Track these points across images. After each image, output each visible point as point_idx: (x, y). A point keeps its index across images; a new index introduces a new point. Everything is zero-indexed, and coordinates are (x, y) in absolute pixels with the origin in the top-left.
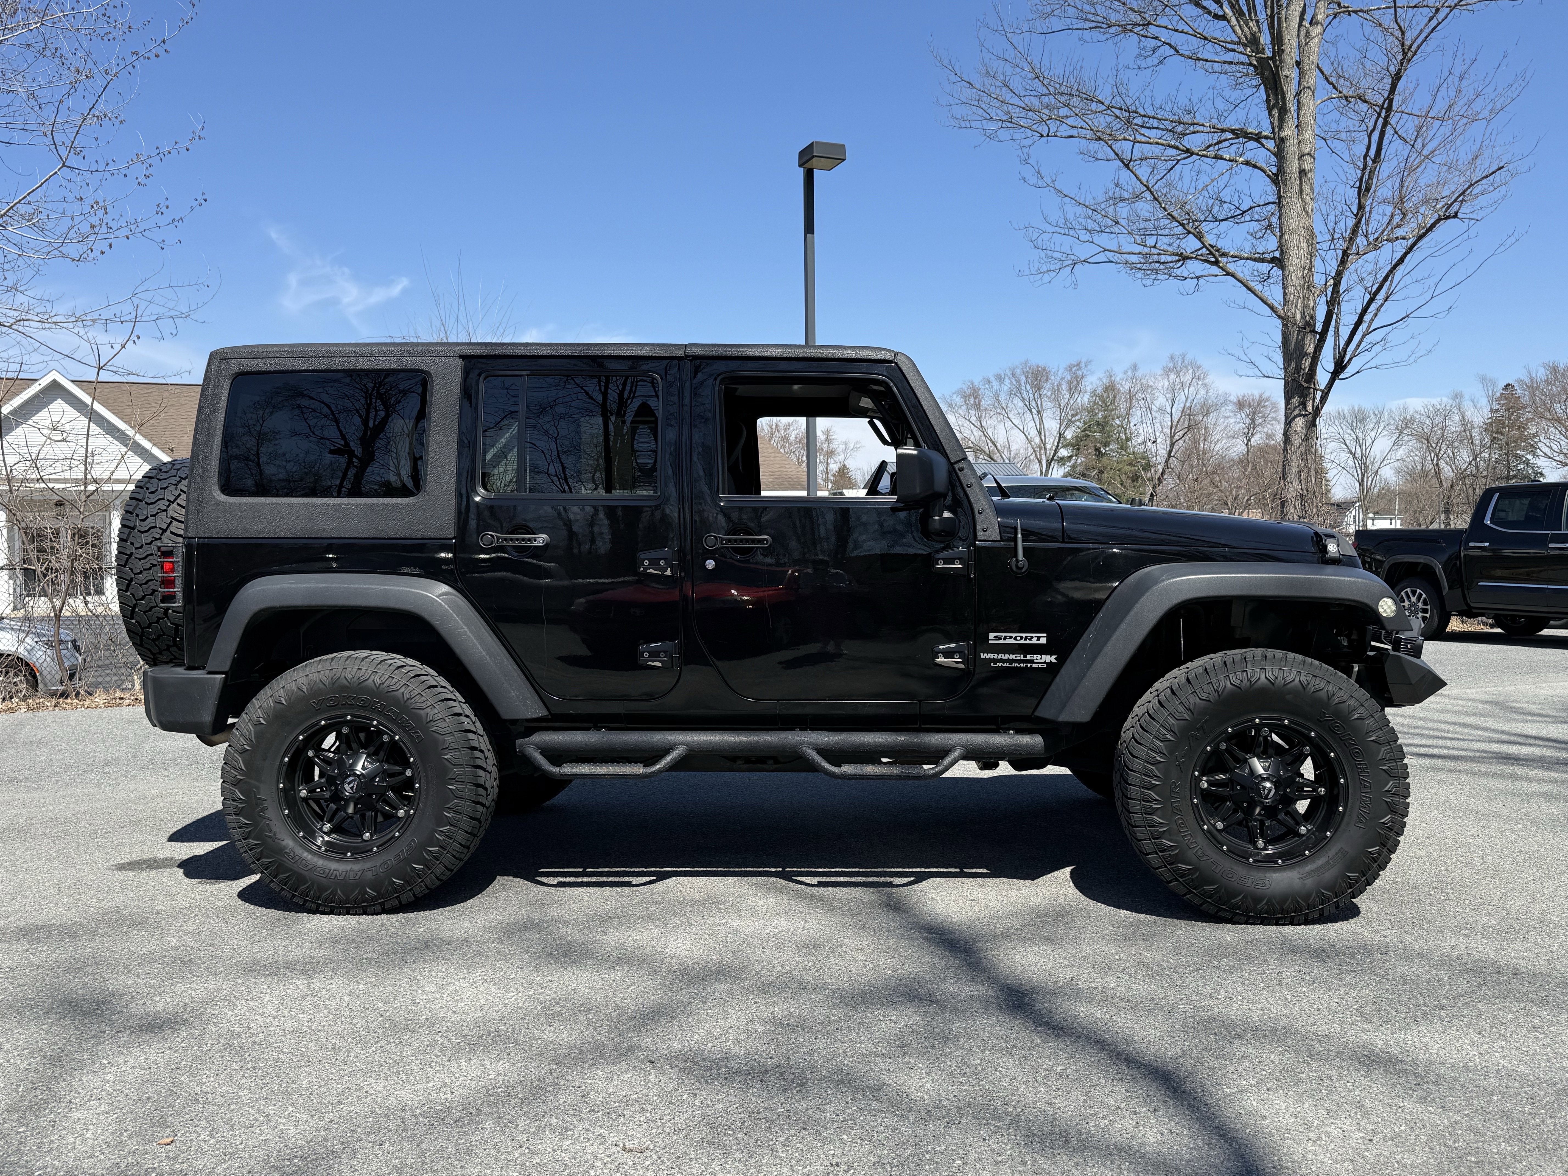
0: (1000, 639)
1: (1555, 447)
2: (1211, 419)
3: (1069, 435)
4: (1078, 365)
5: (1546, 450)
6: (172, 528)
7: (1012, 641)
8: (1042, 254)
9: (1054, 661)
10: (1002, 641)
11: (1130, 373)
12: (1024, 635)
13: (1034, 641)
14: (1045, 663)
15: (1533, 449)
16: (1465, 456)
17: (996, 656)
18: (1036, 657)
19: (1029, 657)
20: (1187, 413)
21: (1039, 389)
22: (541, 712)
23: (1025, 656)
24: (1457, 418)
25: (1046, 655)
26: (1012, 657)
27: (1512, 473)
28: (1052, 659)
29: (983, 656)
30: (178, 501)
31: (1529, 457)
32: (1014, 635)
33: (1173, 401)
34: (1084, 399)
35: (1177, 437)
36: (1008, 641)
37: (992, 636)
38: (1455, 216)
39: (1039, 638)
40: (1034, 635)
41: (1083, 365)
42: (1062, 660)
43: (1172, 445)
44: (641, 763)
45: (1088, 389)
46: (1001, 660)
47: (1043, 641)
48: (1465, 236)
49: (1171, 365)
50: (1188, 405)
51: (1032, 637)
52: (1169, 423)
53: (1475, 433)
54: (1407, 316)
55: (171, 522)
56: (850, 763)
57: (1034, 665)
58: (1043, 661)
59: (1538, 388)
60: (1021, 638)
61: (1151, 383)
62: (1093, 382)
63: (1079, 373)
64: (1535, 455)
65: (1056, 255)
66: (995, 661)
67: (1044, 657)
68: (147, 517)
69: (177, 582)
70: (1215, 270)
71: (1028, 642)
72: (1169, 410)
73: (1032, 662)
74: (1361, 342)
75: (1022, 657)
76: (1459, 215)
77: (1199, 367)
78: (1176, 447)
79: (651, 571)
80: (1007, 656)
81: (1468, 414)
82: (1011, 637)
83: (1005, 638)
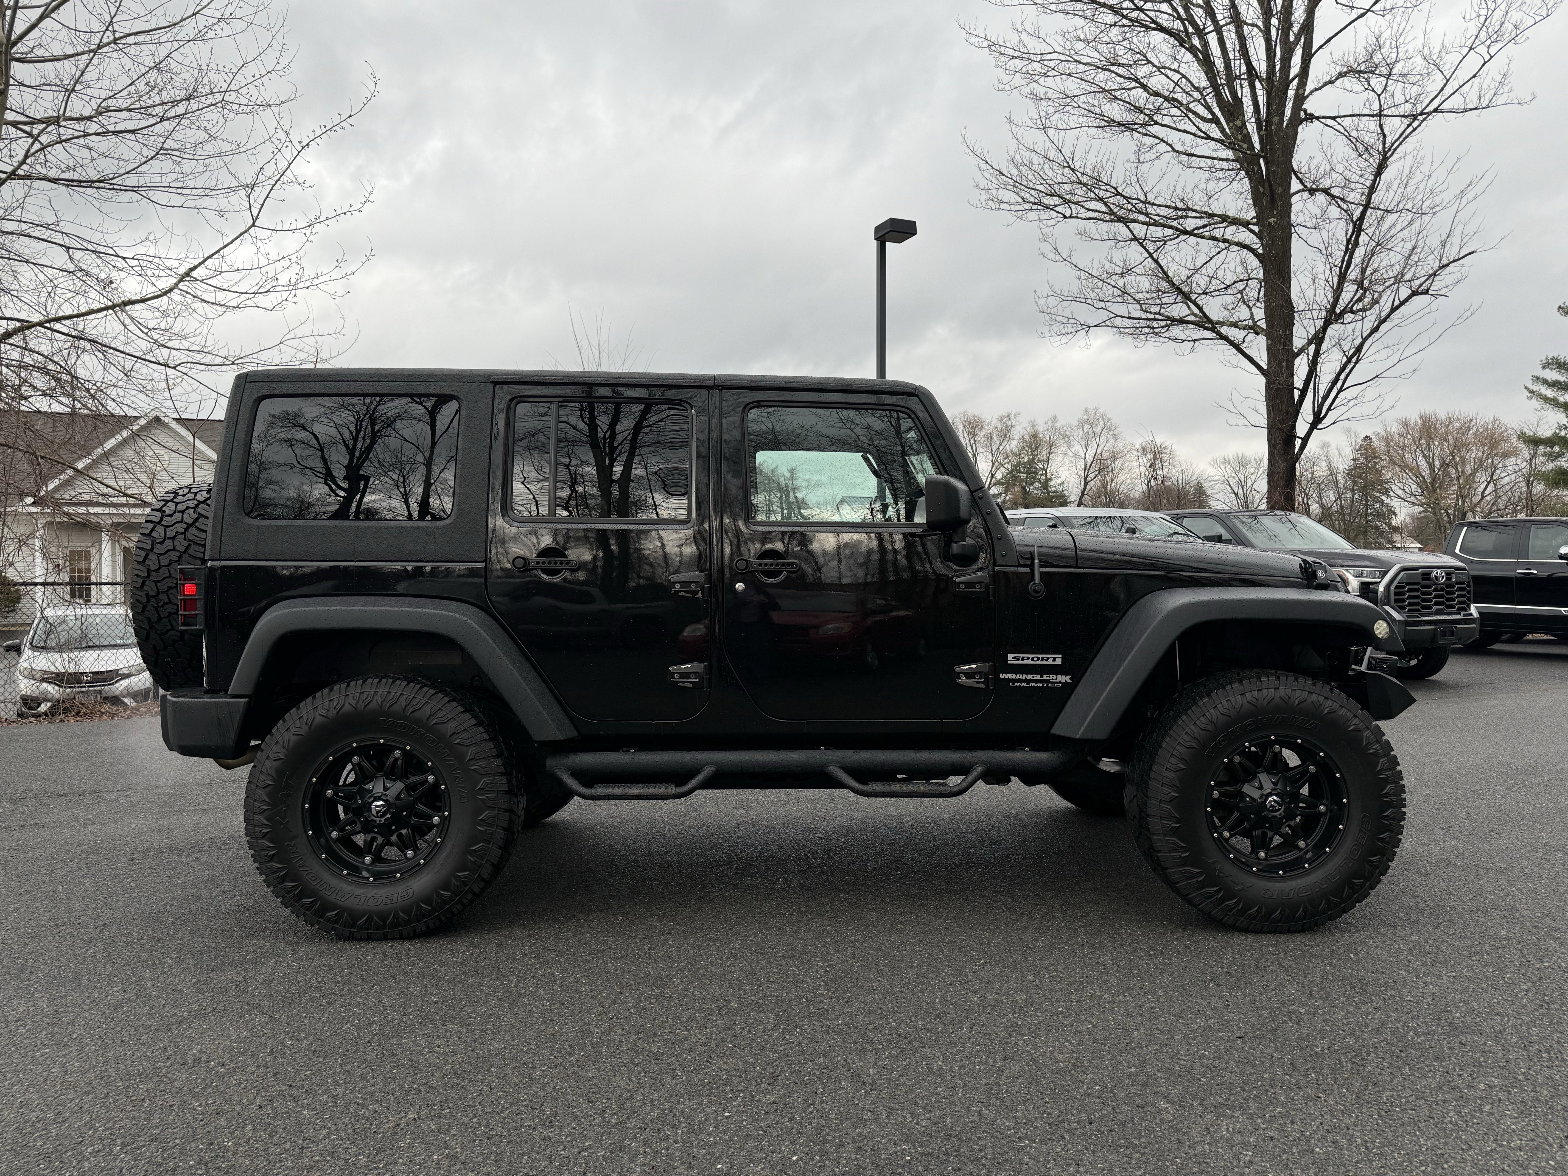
0: (1018, 660)
1: (1407, 490)
2: (1118, 463)
3: (999, 476)
4: (1008, 416)
5: (1400, 493)
6: (191, 551)
7: (1029, 662)
8: (1047, 317)
9: (1069, 681)
10: (1020, 662)
11: (1050, 423)
12: (1040, 656)
13: (1050, 662)
14: (1060, 682)
15: (1386, 492)
16: (1330, 496)
17: (1014, 676)
18: (1052, 678)
19: (1045, 677)
20: (1098, 459)
21: (974, 435)
22: (571, 733)
23: (1042, 676)
24: (1324, 464)
25: (1061, 675)
26: (1030, 677)
27: (1369, 511)
28: (1067, 679)
29: (1002, 676)
30: (197, 524)
31: (1384, 498)
32: (1031, 656)
33: (1086, 447)
34: (1013, 445)
35: (1089, 479)
36: (1025, 662)
37: (1010, 657)
38: (1426, 292)
39: (1054, 659)
40: (1049, 656)
41: (1012, 416)
42: (1076, 681)
43: (1086, 484)
44: (672, 783)
45: (1016, 437)
46: (1020, 680)
47: (1059, 661)
48: (1427, 310)
49: (1085, 417)
50: (1099, 451)
51: (1048, 658)
52: (1083, 467)
53: (1339, 477)
54: (1377, 376)
55: (190, 545)
56: (876, 781)
57: (1050, 685)
58: (1058, 680)
59: (1392, 440)
60: (1038, 658)
61: (1068, 433)
62: (1020, 431)
63: (1009, 423)
64: (1388, 496)
65: (1059, 318)
66: (1014, 681)
67: (1059, 677)
68: (165, 540)
69: (198, 605)
70: (1208, 334)
71: (1044, 662)
72: (1083, 456)
73: (1048, 681)
74: (1336, 397)
75: (1039, 677)
76: (1430, 292)
77: (1109, 420)
78: (1088, 487)
79: (683, 594)
80: (1025, 676)
81: (1334, 462)
82: (1028, 658)
83: (1023, 659)
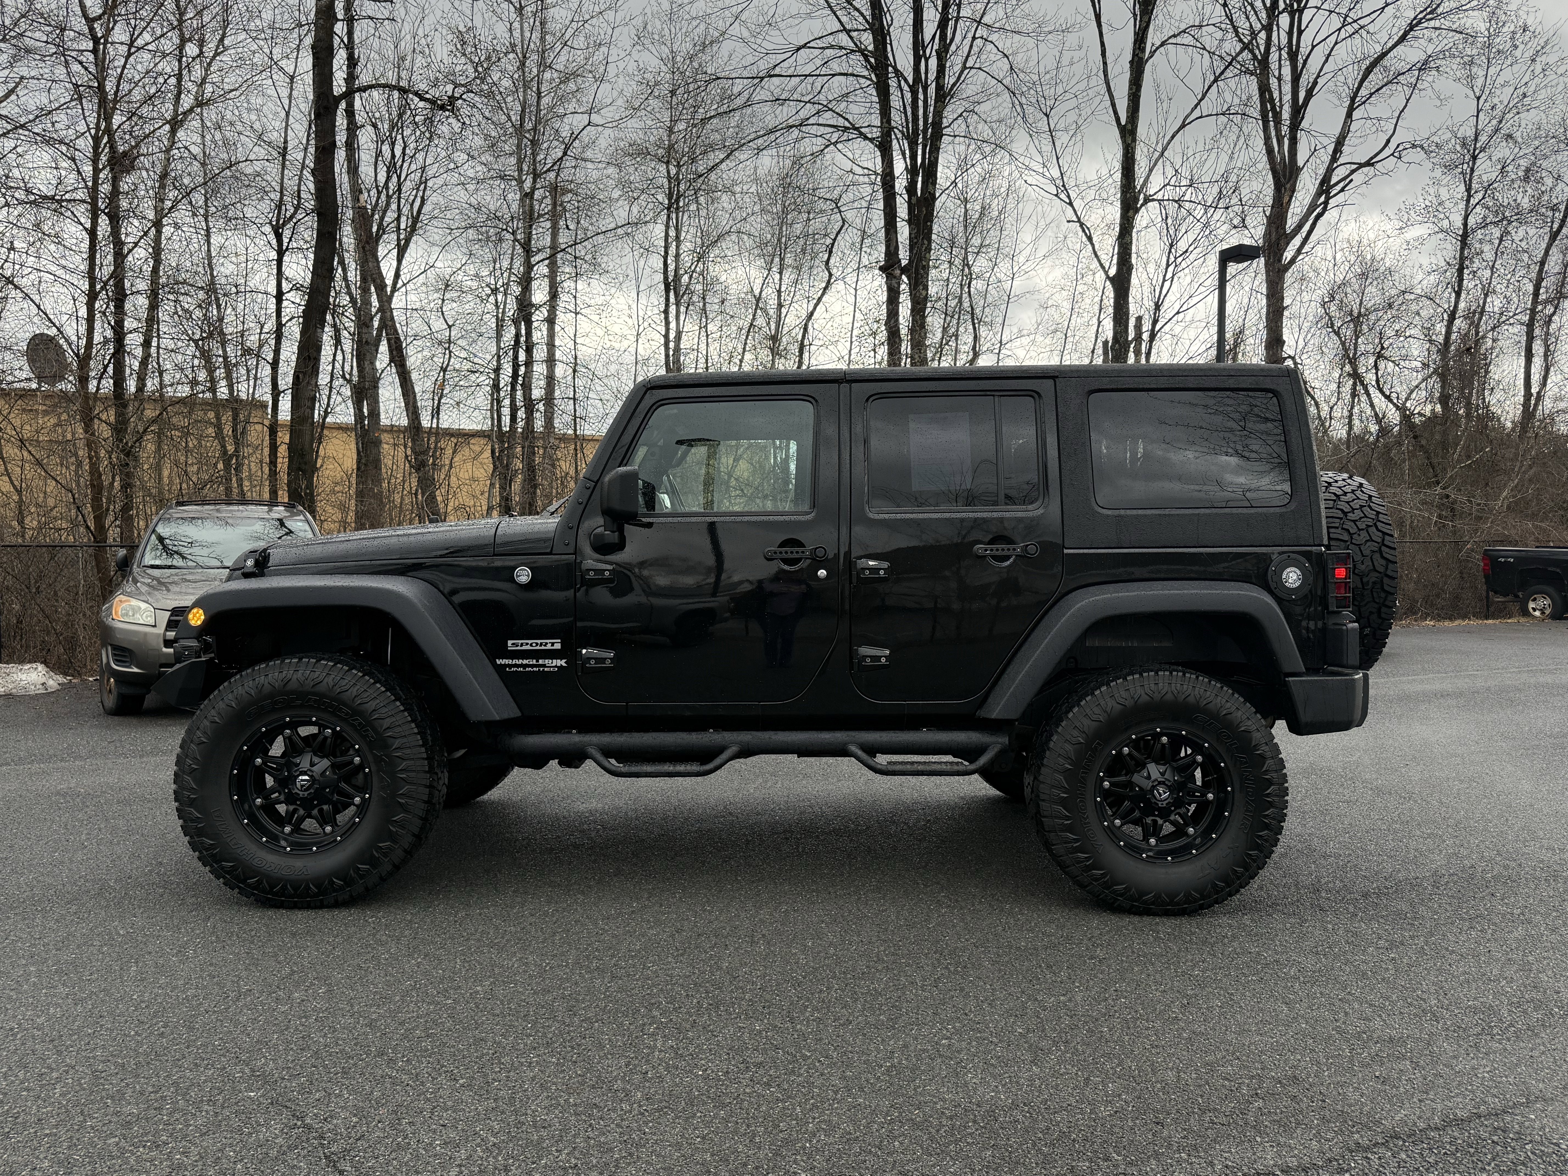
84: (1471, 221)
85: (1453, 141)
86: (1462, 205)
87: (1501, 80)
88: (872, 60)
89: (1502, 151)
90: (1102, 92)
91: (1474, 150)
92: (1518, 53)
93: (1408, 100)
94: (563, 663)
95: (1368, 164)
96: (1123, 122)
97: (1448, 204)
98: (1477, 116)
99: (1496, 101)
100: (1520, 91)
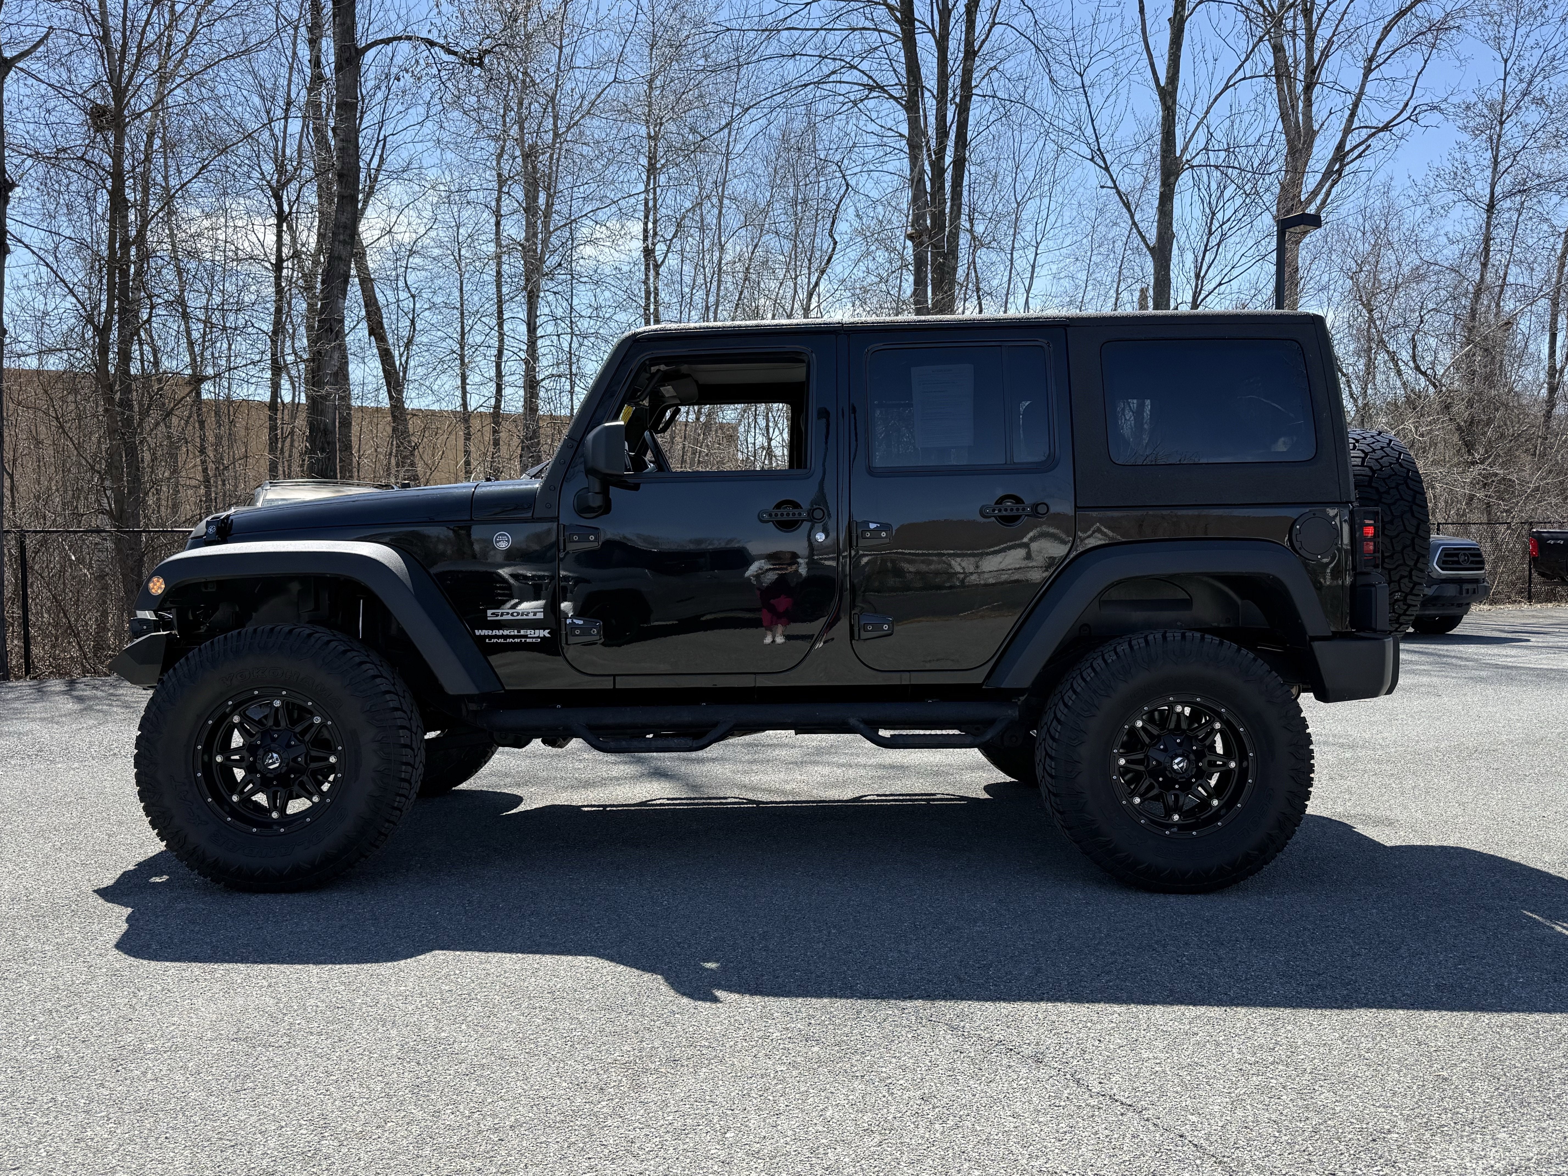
84: (1498, 190)
85: (1480, 105)
86: (1488, 173)
87: (1530, 42)
88: (898, 14)
89: (1532, 116)
90: (1139, 51)
91: (1502, 115)
92: (1548, 13)
93: (1426, 61)
94: (546, 633)
95: (1386, 127)
96: (1163, 83)
97: (1474, 171)
98: (1505, 80)
99: (1524, 63)
100: (1550, 53)
